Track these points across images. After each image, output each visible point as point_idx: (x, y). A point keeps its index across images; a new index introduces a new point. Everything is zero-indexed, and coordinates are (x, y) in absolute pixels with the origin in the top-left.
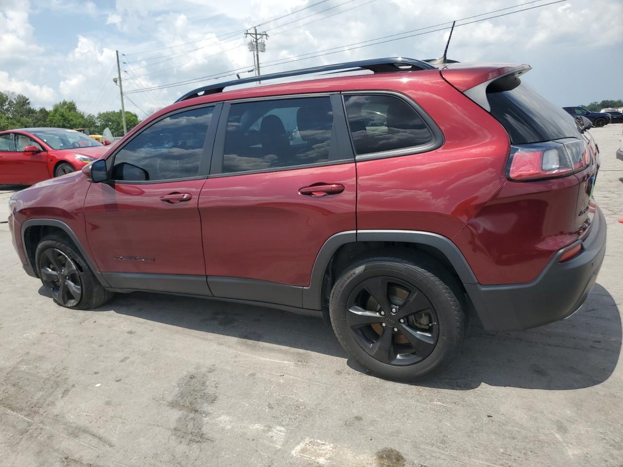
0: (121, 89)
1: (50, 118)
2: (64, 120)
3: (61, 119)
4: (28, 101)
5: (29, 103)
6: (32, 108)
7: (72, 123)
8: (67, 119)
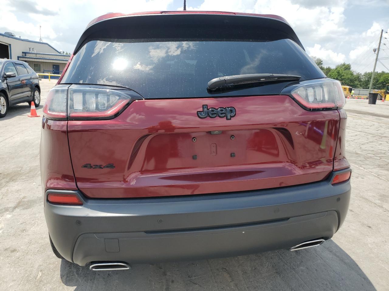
0: (377, 57)
1: (330, 73)
2: (338, 75)
3: (337, 75)
4: (322, 63)
5: (322, 64)
6: (323, 67)
7: (343, 77)
8: (340, 74)
